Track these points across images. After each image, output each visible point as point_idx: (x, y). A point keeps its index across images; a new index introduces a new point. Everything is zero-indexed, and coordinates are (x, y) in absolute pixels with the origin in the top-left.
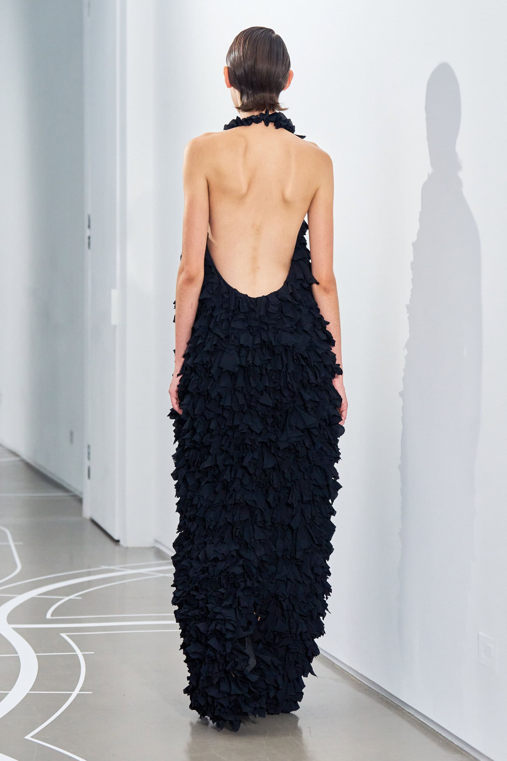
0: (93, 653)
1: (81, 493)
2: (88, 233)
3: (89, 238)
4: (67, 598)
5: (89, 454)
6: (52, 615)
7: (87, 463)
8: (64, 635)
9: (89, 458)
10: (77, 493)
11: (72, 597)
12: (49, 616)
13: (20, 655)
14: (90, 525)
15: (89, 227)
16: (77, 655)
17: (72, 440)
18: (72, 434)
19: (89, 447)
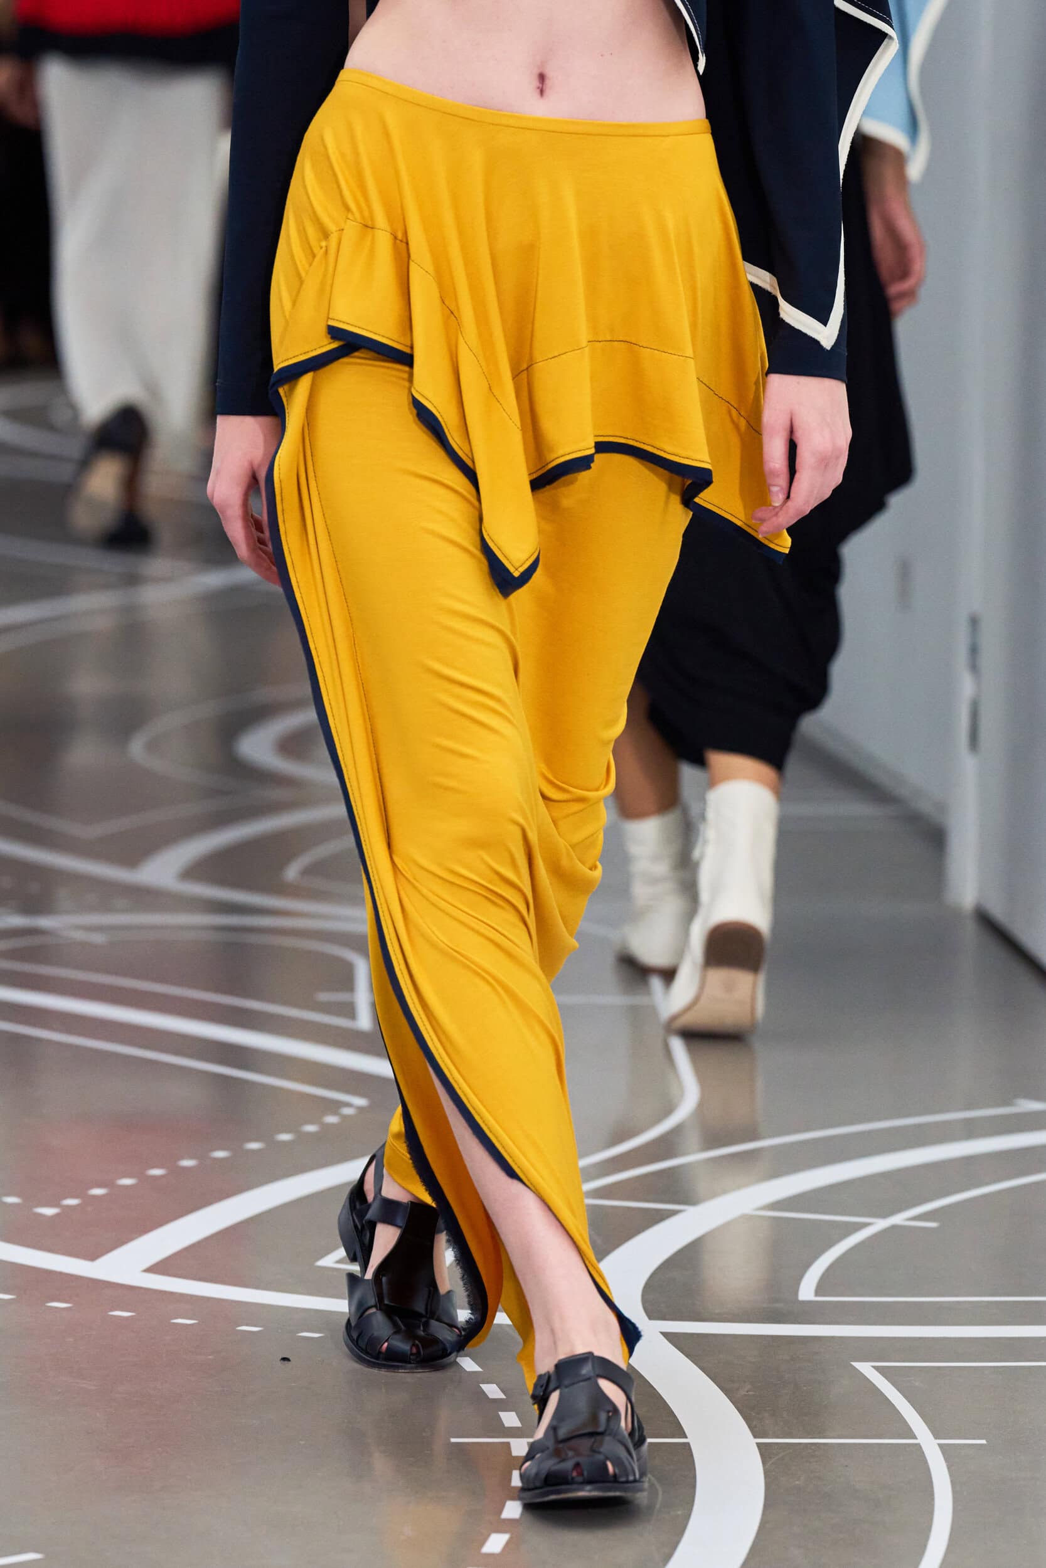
0: (984, 1442)
1: (942, 807)
4: (880, 1225)
5: (974, 651)
6: (818, 1292)
8: (866, 1368)
9: (974, 669)
10: (924, 806)
11: (899, 1219)
12: (807, 1291)
13: (693, 1438)
14: (976, 939)
16: (918, 1447)
17: (904, 596)
19: (974, 623)
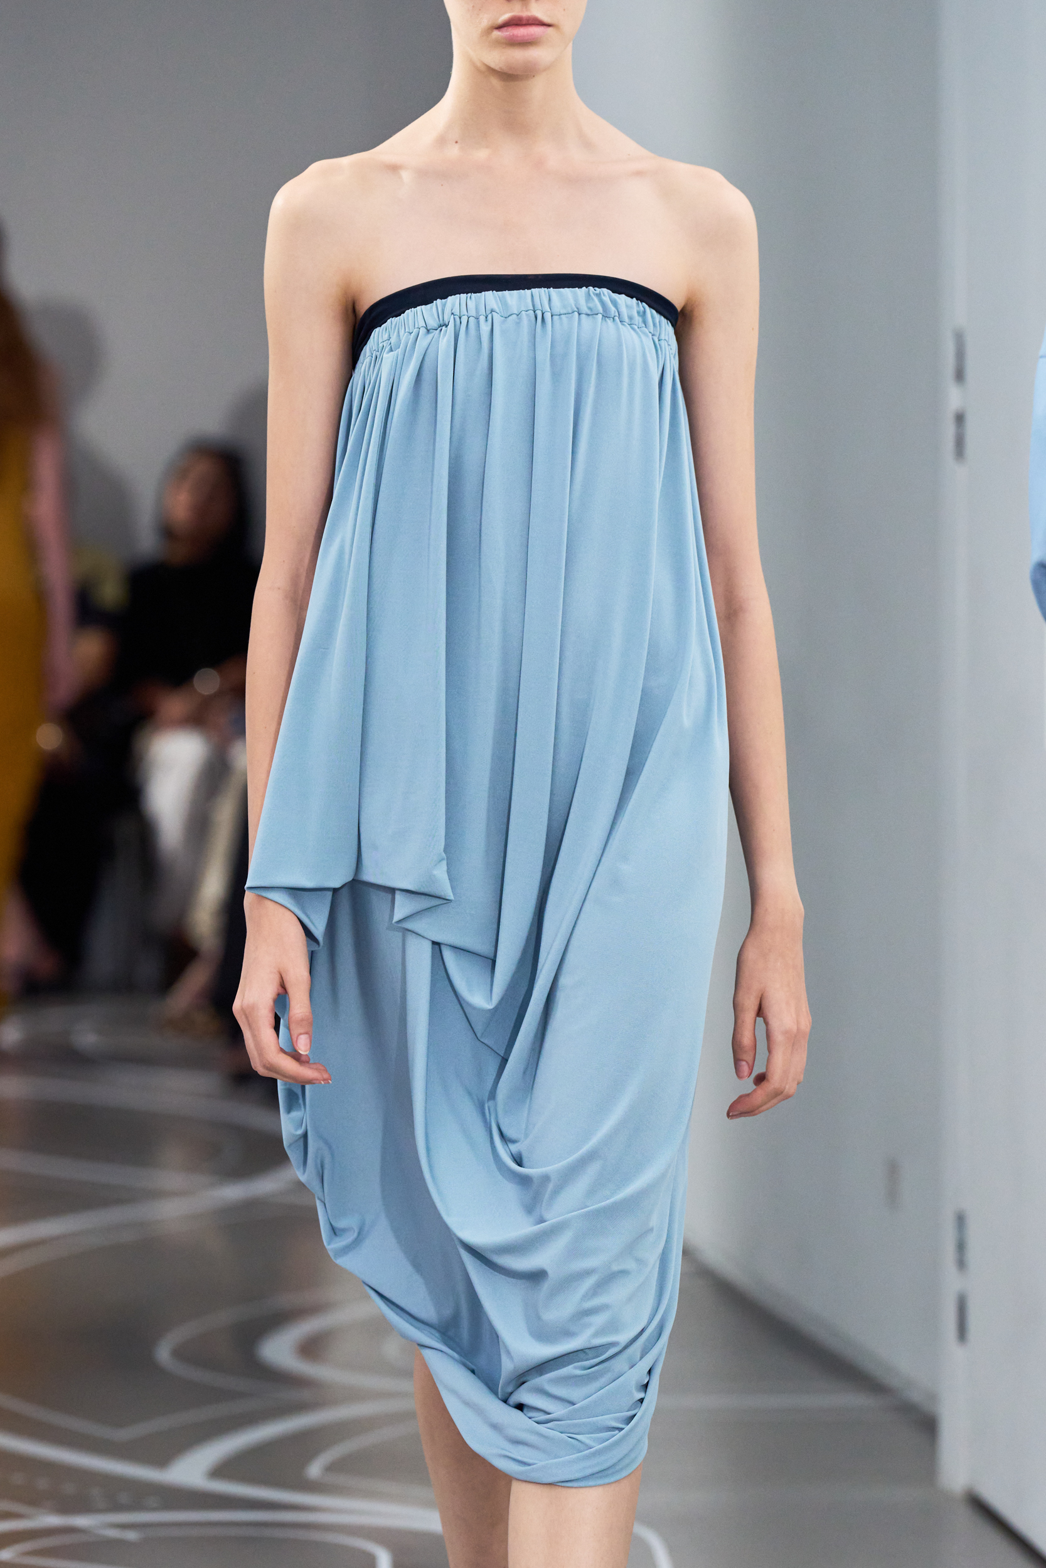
2: (954, 398)
3: (960, 419)
5: (961, 1247)
7: (952, 1283)
9: (961, 1264)
14: (965, 1521)
15: (960, 375)
17: (892, 1195)
18: (893, 1170)
19: (961, 1220)
